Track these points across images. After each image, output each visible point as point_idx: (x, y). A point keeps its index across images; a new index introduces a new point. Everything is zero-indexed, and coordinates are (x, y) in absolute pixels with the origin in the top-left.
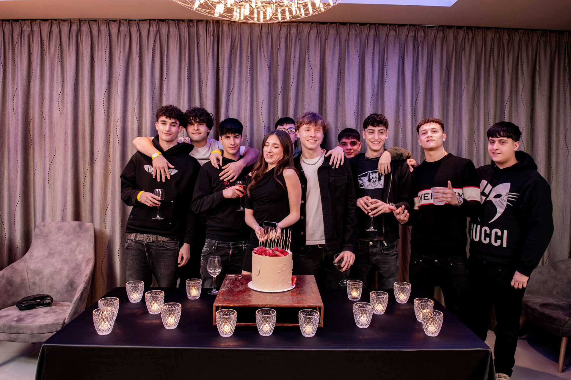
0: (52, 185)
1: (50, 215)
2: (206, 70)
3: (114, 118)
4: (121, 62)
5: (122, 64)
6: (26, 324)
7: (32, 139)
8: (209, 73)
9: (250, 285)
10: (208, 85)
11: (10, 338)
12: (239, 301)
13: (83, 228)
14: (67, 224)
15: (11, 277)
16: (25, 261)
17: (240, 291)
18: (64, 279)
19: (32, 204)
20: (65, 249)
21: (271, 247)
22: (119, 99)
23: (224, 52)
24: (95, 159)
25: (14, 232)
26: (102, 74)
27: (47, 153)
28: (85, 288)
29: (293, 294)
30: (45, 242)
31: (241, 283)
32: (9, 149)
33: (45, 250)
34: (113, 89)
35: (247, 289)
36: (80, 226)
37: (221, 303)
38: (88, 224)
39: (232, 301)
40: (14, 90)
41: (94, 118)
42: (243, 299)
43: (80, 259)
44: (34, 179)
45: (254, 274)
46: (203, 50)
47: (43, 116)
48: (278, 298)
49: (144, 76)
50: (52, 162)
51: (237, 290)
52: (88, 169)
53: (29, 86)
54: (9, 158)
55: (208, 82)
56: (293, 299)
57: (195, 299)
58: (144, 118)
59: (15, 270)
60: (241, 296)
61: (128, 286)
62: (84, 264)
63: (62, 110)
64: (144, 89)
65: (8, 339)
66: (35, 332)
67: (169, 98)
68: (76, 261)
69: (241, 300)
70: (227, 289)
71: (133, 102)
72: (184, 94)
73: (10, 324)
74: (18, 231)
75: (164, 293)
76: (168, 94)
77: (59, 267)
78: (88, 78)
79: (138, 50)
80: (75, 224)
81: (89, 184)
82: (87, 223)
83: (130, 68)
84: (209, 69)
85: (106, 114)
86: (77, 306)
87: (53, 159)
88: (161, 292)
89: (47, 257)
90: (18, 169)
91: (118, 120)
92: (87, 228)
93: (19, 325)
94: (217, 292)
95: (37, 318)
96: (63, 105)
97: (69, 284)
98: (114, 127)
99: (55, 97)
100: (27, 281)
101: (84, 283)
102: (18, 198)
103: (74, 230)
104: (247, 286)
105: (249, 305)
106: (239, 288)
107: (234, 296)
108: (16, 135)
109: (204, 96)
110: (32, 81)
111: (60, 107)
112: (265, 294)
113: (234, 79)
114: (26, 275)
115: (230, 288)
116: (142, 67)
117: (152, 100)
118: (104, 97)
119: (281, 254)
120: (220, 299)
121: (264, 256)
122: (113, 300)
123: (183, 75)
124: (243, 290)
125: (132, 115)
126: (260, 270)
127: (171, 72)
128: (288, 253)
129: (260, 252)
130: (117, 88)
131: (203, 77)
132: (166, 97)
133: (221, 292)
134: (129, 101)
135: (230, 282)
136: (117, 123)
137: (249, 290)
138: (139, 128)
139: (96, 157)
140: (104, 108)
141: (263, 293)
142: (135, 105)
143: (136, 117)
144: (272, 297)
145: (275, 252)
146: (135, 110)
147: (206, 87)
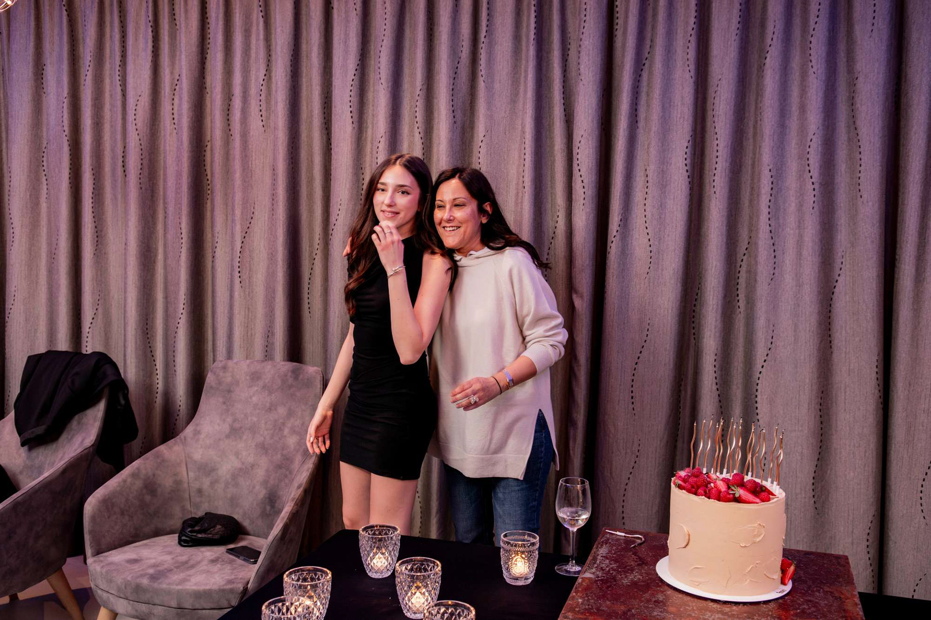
0: (247, 281)
1: (242, 346)
3: (373, 133)
5: (389, 9)
6: (169, 584)
7: (209, 182)
8: (587, 18)
9: (664, 569)
10: (583, 47)
11: (136, 611)
12: (627, 619)
13: (301, 376)
14: (269, 367)
15: (154, 475)
16: (184, 442)
17: (634, 584)
18: (257, 487)
19: (209, 320)
20: (263, 422)
21: (725, 471)
22: (383, 91)
24: (331, 226)
25: (173, 377)
26: (347, 35)
27: (238, 212)
28: (294, 516)
29: (783, 612)
30: (224, 403)
31: (640, 558)
32: (165, 203)
33: (224, 421)
34: (372, 69)
35: (654, 580)
36: (296, 373)
38: (313, 370)
39: (608, 617)
40: (173, 79)
41: (331, 134)
42: (638, 614)
43: (292, 447)
44: (213, 267)
45: (674, 541)
47: (231, 133)
49: (436, 34)
50: (246, 233)
51: (625, 582)
52: (318, 247)
53: (204, 68)
54: (165, 222)
55: (583, 39)
57: (520, 583)
58: (435, 132)
59: (162, 462)
60: (635, 602)
61: (364, 536)
62: (298, 458)
63: (268, 118)
64: (437, 65)
65: (134, 613)
66: (187, 605)
67: (493, 82)
68: (283, 449)
69: (633, 615)
70: (600, 574)
71: (412, 97)
72: (526, 71)
73: (138, 581)
74: (181, 377)
75: (440, 567)
76: (491, 75)
77: (251, 459)
78: (319, 45)
80: (286, 367)
82: (310, 368)
83: (407, 18)
85: (356, 125)
86: (275, 554)
87: (248, 225)
88: (434, 563)
89: (228, 437)
90: (183, 245)
91: (381, 140)
92: (308, 379)
93: (156, 585)
94: (577, 568)
95: (192, 571)
96: (268, 109)
97: (267, 500)
98: (371, 153)
99: (253, 91)
100: (186, 485)
101: (293, 505)
102: (182, 306)
103: (284, 382)
104: (655, 570)
106: (631, 577)
107: (616, 598)
108: (179, 175)
109: (573, 74)
110: (208, 56)
111: (263, 113)
112: (701, 604)
114: (185, 473)
115: (609, 571)
116: (432, 13)
117: (453, 90)
118: (352, 88)
119: (750, 497)
120: (578, 603)
121: (703, 497)
122: (319, 573)
123: (525, 25)
124: (642, 581)
125: (410, 127)
126: (689, 535)
127: (498, 20)
128: (773, 495)
129: (690, 483)
130: (379, 65)
131: (571, 29)
132: (486, 81)
133: (582, 582)
134: (405, 95)
135: (610, 552)
136: (379, 145)
137: (660, 586)
138: (425, 155)
139: (335, 222)
140: (351, 112)
141: (696, 600)
142: (418, 104)
143: (419, 130)
144: (720, 616)
145: (733, 490)
146: (417, 114)
147: (579, 52)
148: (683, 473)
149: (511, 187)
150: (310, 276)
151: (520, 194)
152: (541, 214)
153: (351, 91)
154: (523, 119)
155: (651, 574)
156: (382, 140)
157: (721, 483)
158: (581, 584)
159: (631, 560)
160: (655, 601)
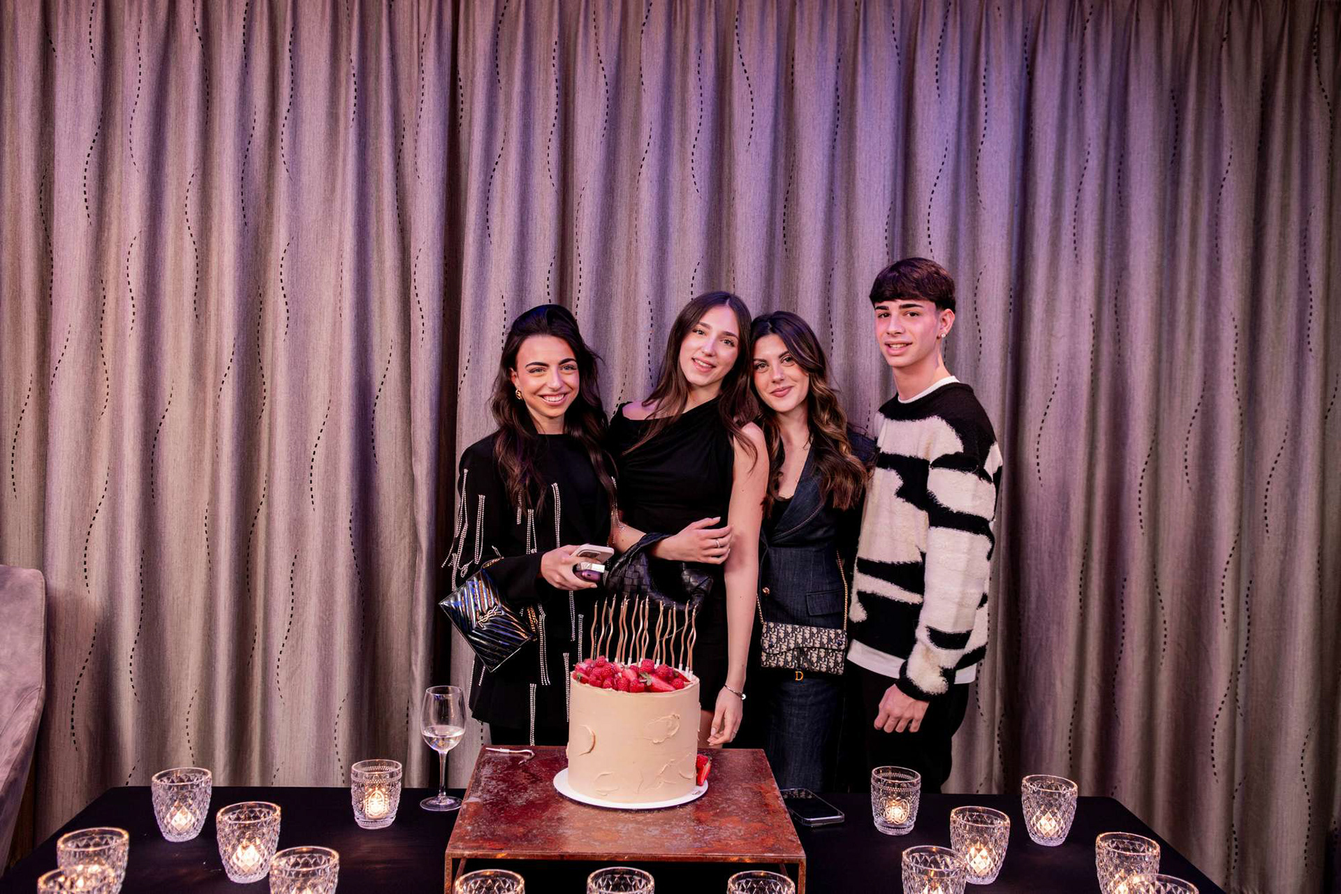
2: (415, 87)
3: (120, 234)
4: (143, 54)
5: (145, 59)
8: (425, 98)
9: (563, 783)
10: (421, 134)
12: (530, 841)
13: (9, 584)
17: (531, 804)
21: (630, 660)
22: (137, 174)
23: (474, 31)
24: (54, 363)
26: (78, 89)
29: (702, 815)
31: (533, 775)
34: (118, 140)
35: (553, 797)
37: (472, 848)
38: (28, 574)
39: (506, 841)
41: (52, 231)
42: (541, 834)
45: (574, 748)
46: (407, 24)
48: (655, 831)
49: (216, 101)
51: (520, 802)
52: (29, 393)
55: (421, 124)
56: (706, 832)
57: (378, 826)
58: (215, 234)
60: (536, 822)
61: (159, 786)
62: (9, 703)
64: (216, 144)
67: (298, 172)
69: (535, 836)
70: (487, 797)
71: (180, 184)
72: (344, 160)
75: (278, 812)
76: (295, 162)
78: (32, 101)
79: (198, 18)
81: (31, 442)
82: (25, 570)
83: (173, 74)
84: (426, 83)
85: (93, 219)
88: (270, 808)
91: (133, 242)
92: (21, 587)
94: (449, 801)
98: (118, 262)
101: (9, 768)
104: (552, 786)
105: (562, 856)
106: (526, 796)
107: (511, 820)
109: (408, 169)
112: (611, 815)
113: (507, 118)
115: (498, 792)
116: (209, 71)
117: (243, 178)
118: (87, 167)
119: (663, 685)
120: (467, 832)
121: (611, 689)
122: (109, 836)
123: (342, 100)
124: (540, 800)
125: (177, 226)
126: (594, 737)
127: (306, 91)
128: (687, 681)
129: (596, 676)
130: (130, 137)
131: (405, 110)
132: (290, 170)
133: (467, 808)
134: (169, 181)
135: (495, 771)
136: (131, 249)
137: (558, 801)
138: (200, 266)
139: (61, 358)
140: (86, 200)
141: (605, 813)
142: (188, 194)
143: (190, 232)
144: (634, 825)
145: (643, 678)
146: (188, 209)
147: (416, 141)
148: (583, 665)
149: (326, 314)
150: (15, 437)
151: (337, 324)
152: (366, 351)
153: (86, 170)
154: (340, 225)
155: (548, 790)
156: (136, 243)
157: (629, 670)
158: (466, 811)
159: (521, 778)
160: (558, 819)
